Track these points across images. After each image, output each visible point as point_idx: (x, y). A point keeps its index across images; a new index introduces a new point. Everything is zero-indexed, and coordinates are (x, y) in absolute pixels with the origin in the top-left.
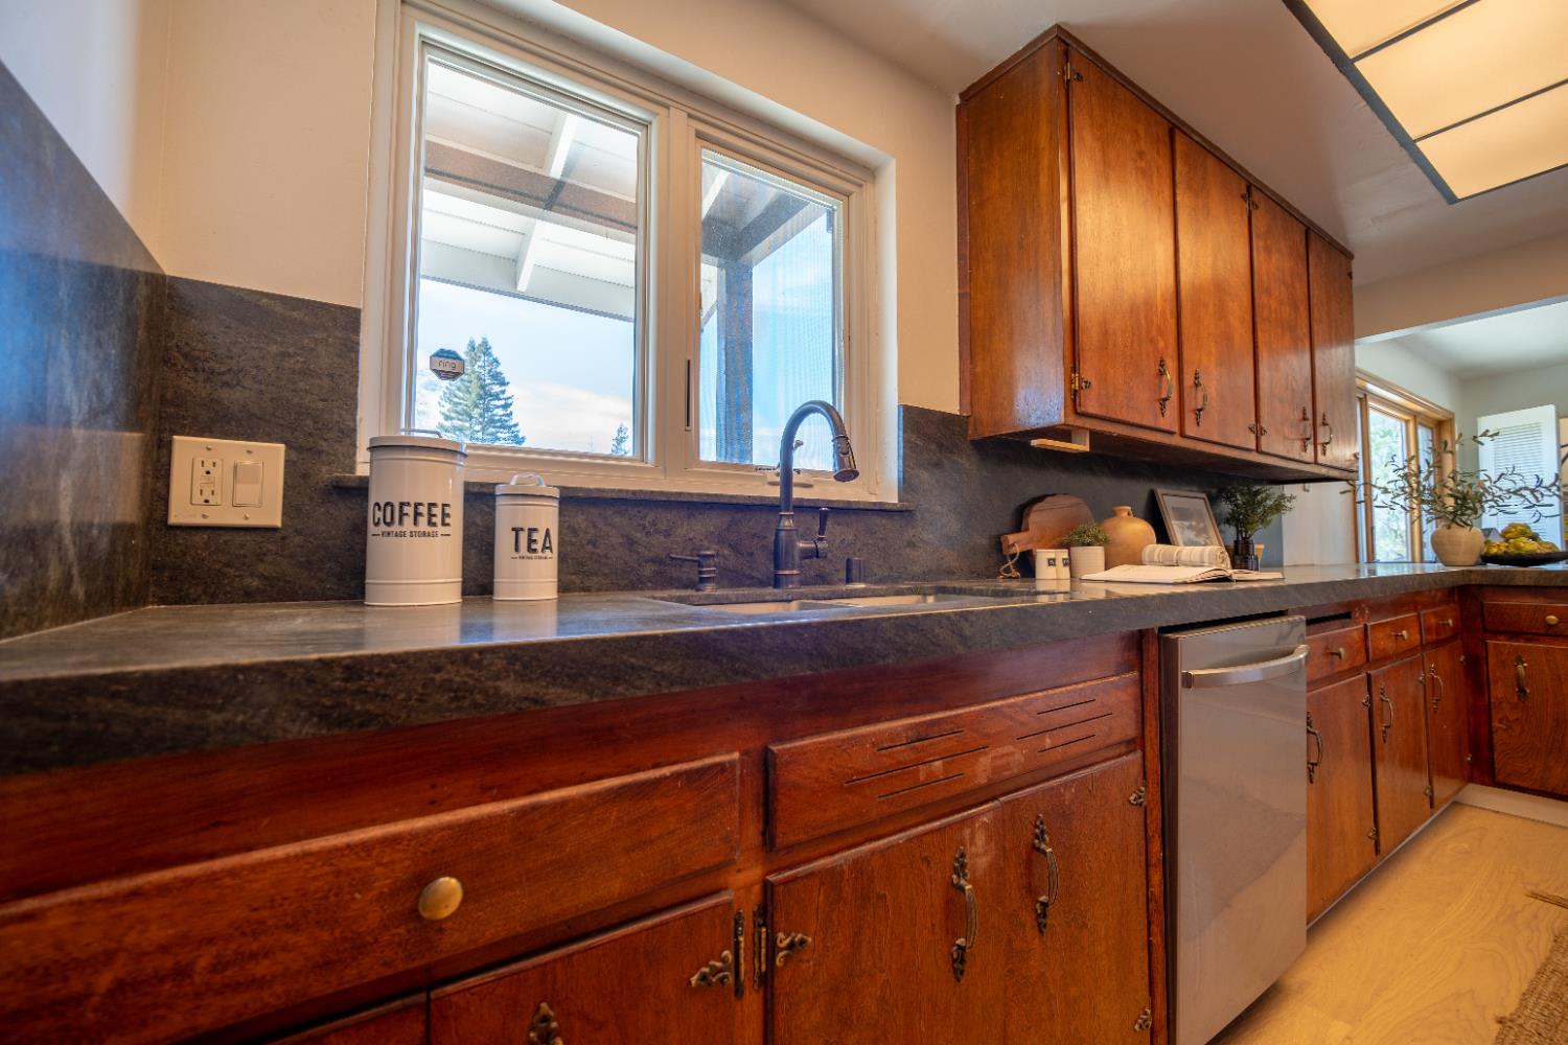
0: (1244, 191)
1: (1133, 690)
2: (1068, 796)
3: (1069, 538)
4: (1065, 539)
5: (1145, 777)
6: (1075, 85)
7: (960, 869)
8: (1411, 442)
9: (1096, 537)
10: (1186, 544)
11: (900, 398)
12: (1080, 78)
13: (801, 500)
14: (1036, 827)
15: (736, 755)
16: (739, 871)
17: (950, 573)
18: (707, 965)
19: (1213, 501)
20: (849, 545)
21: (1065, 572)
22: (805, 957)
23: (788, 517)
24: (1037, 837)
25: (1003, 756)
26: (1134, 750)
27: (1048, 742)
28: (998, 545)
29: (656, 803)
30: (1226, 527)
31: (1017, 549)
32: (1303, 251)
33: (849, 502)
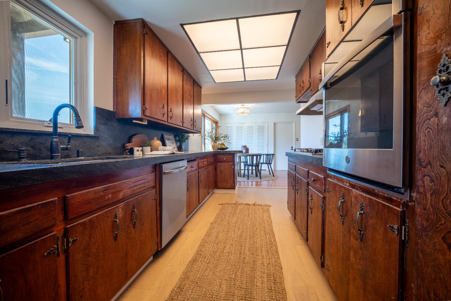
0: (182, 70)
1: (154, 176)
2: (140, 199)
3: (142, 145)
4: (141, 145)
5: (156, 194)
6: (146, 35)
7: (116, 217)
8: (212, 126)
9: (149, 144)
10: (169, 146)
11: (94, 105)
12: (147, 34)
13: (60, 132)
14: (133, 206)
15: (56, 198)
16: (57, 227)
17: (110, 154)
18: (49, 250)
19: (175, 137)
20: (77, 146)
21: (141, 153)
22: (77, 243)
23: (56, 138)
24: (133, 208)
25: (125, 192)
26: (154, 189)
27: (136, 188)
28: (124, 146)
29: (33, 212)
30: (177, 142)
31: (129, 147)
32: (193, 85)
33: (77, 134)
